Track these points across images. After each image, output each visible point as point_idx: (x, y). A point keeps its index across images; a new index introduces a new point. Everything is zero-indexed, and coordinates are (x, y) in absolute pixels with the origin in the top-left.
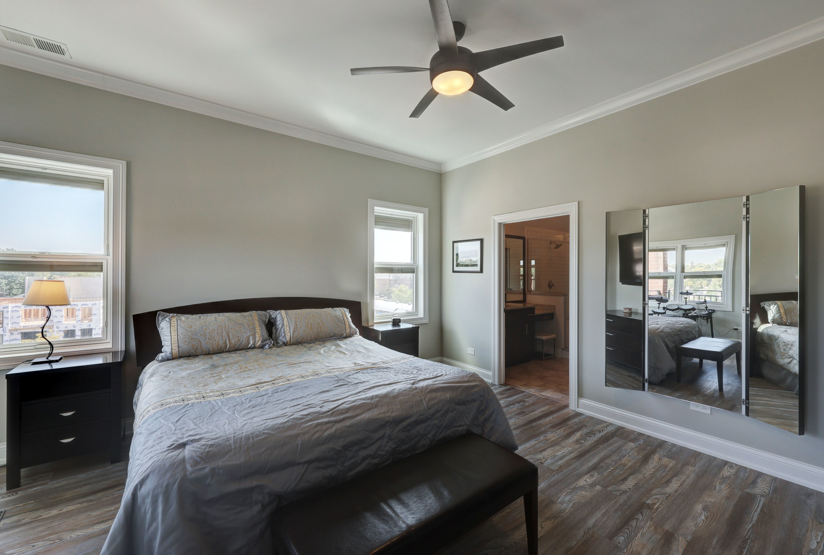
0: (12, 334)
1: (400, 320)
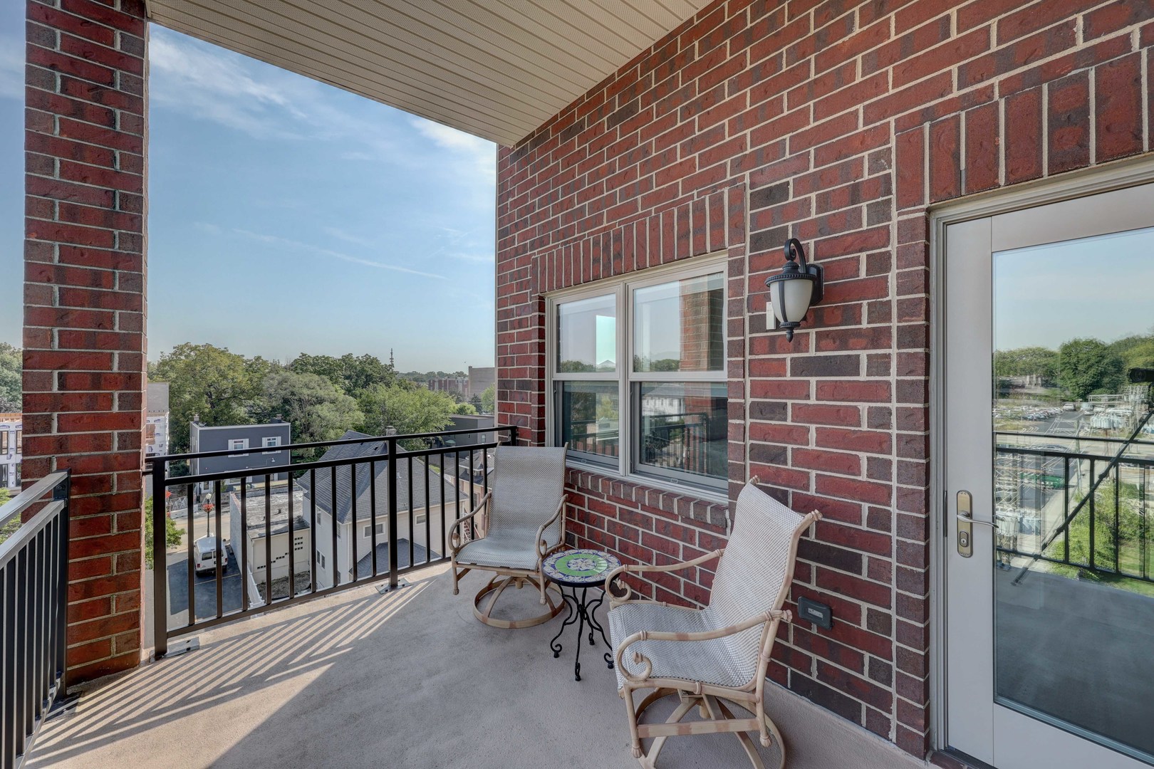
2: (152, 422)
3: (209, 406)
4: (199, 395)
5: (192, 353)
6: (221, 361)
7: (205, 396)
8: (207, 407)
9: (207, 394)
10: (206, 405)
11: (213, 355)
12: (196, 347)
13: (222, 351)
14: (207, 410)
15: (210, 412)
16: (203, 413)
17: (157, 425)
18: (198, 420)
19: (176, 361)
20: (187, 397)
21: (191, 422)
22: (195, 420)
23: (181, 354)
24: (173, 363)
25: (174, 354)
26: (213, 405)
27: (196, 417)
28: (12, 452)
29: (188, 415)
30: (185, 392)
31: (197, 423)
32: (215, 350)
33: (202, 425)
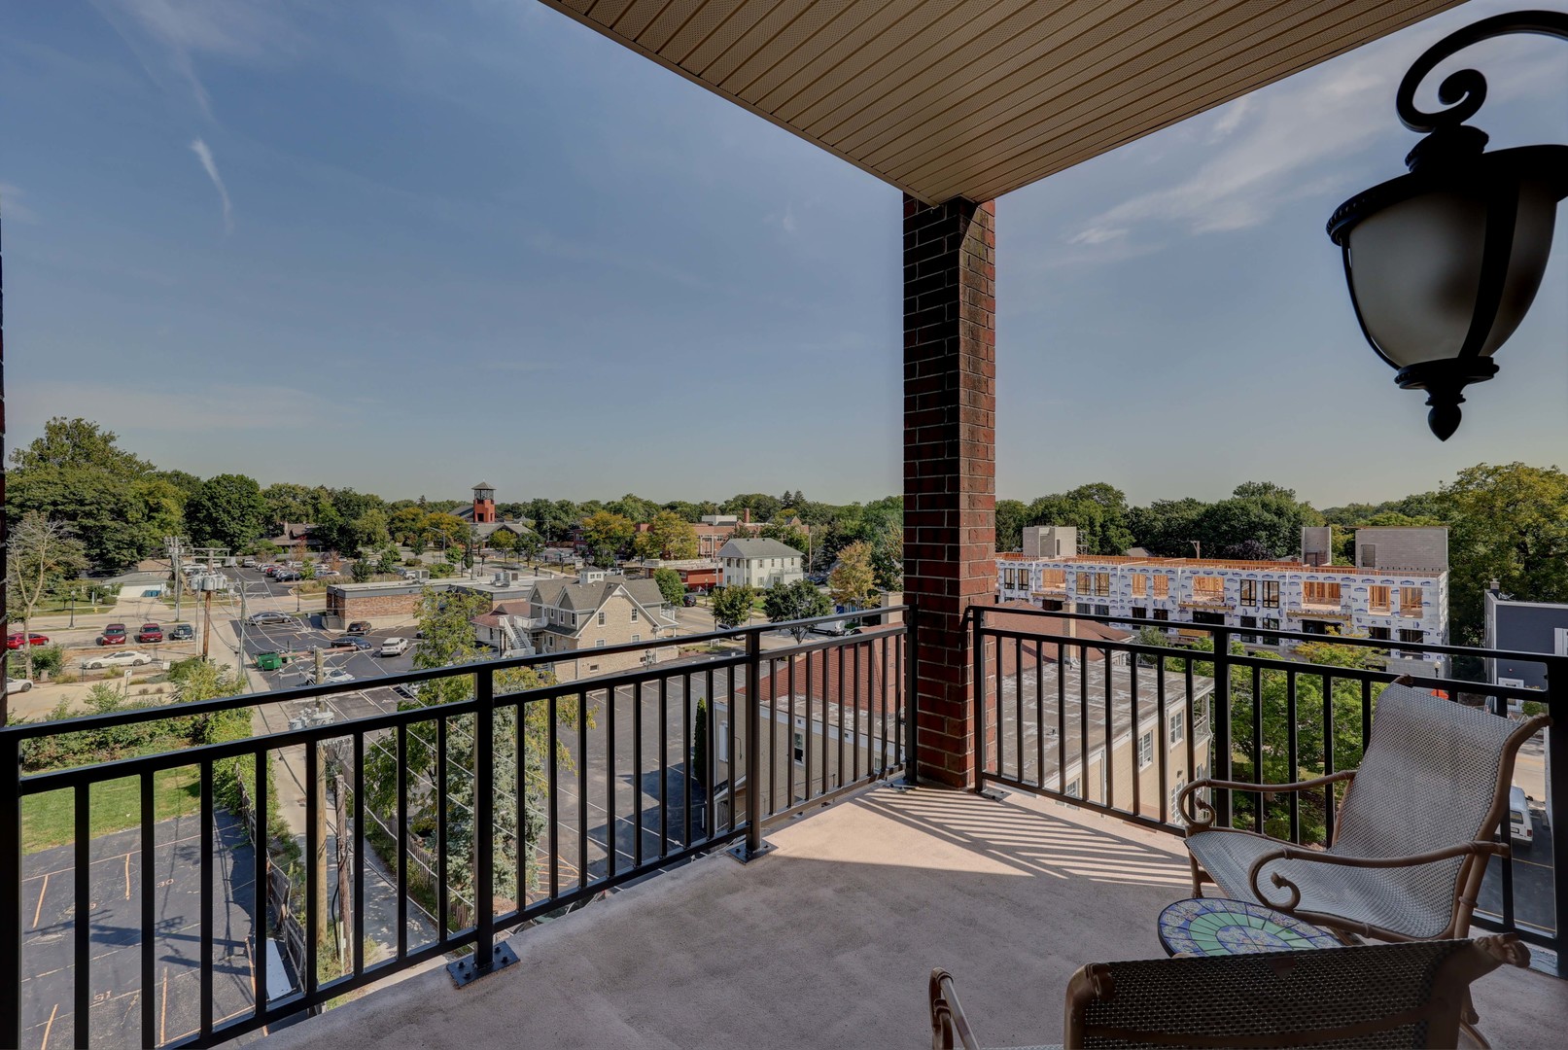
0: (1290, 620)
2: (1417, 585)
3: (1522, 566)
4: (1501, 550)
5: (1490, 480)
6: (1545, 490)
7: (1515, 549)
8: (1517, 569)
9: (1518, 546)
10: (1514, 564)
11: (1525, 478)
12: (1496, 469)
13: (1547, 473)
14: (1516, 573)
15: (1522, 576)
16: (1509, 577)
17: (1425, 589)
18: (1498, 587)
19: (1461, 494)
20: (1481, 549)
21: (1486, 591)
22: (1492, 587)
23: (1469, 483)
24: (1458, 497)
25: (1457, 483)
26: (1529, 565)
27: (1495, 583)
28: (1259, 605)
29: (1482, 579)
30: (1475, 541)
31: (1496, 593)
32: (1531, 472)
33: (1505, 596)
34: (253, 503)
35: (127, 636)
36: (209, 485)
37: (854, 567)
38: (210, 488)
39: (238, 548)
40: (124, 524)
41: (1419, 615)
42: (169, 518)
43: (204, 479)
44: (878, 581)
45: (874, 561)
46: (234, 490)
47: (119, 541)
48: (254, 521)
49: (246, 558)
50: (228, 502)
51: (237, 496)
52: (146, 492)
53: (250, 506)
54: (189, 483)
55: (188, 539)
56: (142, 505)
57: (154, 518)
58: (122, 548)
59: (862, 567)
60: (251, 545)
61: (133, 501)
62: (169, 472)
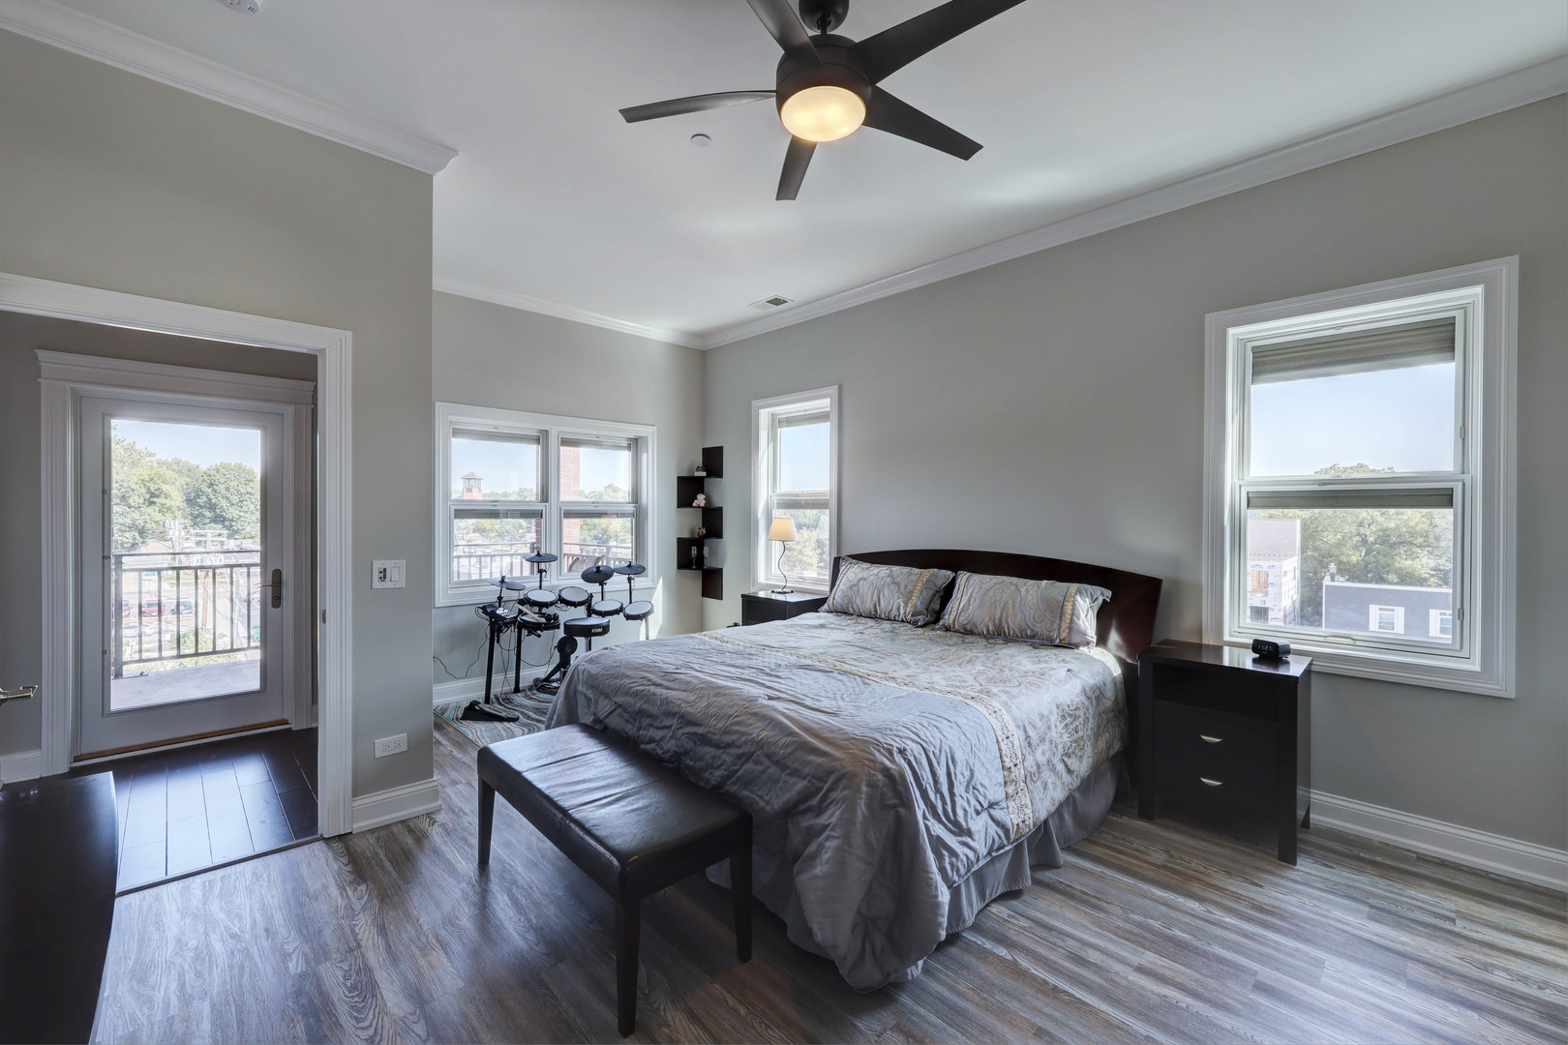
1: (1288, 651)
2: (1265, 569)
17: (1271, 571)
33: (1341, 579)
34: (250, 490)
35: (131, 611)
36: (208, 473)
37: (801, 553)
38: (210, 476)
39: (236, 532)
40: (126, 508)
41: (1266, 594)
42: (168, 503)
43: (204, 467)
44: (822, 565)
45: (819, 547)
46: (233, 478)
47: (121, 524)
48: (252, 507)
49: (244, 541)
50: (227, 489)
51: (235, 483)
52: (147, 479)
53: (248, 493)
54: (189, 471)
55: (188, 522)
56: (143, 490)
57: (154, 503)
58: (125, 531)
59: (808, 551)
60: (248, 529)
61: (134, 487)
62: (170, 460)
